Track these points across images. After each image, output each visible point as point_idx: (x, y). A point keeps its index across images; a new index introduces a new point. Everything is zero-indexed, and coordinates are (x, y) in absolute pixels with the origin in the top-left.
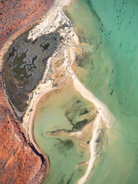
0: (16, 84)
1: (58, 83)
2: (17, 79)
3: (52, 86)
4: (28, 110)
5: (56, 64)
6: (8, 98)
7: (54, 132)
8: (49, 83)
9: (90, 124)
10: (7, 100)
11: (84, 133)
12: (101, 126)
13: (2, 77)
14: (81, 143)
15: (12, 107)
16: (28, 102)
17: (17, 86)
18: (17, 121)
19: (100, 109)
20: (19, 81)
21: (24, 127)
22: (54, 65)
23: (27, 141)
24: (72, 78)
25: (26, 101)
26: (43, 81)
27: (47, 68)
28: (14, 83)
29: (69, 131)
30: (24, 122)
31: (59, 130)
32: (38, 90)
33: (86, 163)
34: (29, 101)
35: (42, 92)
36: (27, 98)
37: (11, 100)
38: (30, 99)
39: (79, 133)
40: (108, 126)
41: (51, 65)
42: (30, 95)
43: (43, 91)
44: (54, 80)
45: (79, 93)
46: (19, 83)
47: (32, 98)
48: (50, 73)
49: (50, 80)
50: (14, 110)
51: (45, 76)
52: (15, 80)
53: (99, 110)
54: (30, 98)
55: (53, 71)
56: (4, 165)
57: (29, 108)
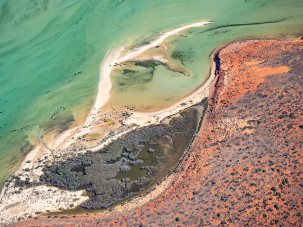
0: (170, 145)
1: (121, 115)
2: (162, 150)
3: (131, 117)
4: (186, 107)
5: (95, 138)
6: (197, 133)
7: (181, 72)
8: (129, 122)
9: (137, 59)
10: (200, 131)
11: (152, 56)
12: (128, 52)
13: (178, 165)
14: (165, 50)
15: (201, 121)
16: (178, 115)
17: (171, 142)
18: (210, 102)
19: (110, 66)
20: (163, 147)
21: (208, 92)
22: (98, 140)
23: (219, 77)
24: (98, 111)
25: (178, 118)
26: (134, 128)
27: (111, 140)
28: (172, 148)
29: (164, 64)
30: (203, 97)
31: (174, 71)
32: (152, 122)
33: (179, 34)
34: (175, 116)
35: (149, 116)
36: (174, 121)
37: (195, 130)
38: (172, 117)
39: (157, 58)
40: (123, 49)
41: (104, 140)
42: (167, 122)
43: (147, 117)
44: (121, 121)
45: (110, 93)
46: (165, 144)
47: (169, 117)
48: (116, 132)
49: (125, 124)
50: (203, 116)
51: (125, 132)
52: (166, 151)
53: (112, 66)
54: (171, 119)
55: (109, 132)
56: (263, 63)
57: (182, 108)
